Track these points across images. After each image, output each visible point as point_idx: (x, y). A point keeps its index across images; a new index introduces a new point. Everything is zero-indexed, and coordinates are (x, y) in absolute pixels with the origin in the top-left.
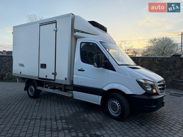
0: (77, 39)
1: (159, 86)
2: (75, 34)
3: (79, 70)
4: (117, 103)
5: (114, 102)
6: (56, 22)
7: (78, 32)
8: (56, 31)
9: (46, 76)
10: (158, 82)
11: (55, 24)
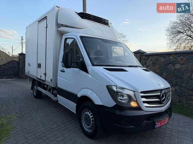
0: (63, 34)
1: (142, 97)
2: (59, 29)
4: (91, 115)
5: (88, 113)
7: (62, 26)
8: (47, 27)
9: (41, 77)
10: (142, 92)
11: (46, 20)
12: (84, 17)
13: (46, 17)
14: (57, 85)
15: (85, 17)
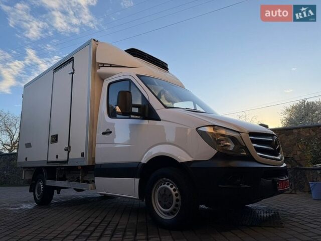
0: (104, 79)
3: (104, 133)
6: (73, 60)
7: (103, 66)
8: (73, 73)
9: (57, 157)
11: (72, 63)
12: (135, 54)
13: (73, 58)
14: (94, 161)
15: (138, 55)
